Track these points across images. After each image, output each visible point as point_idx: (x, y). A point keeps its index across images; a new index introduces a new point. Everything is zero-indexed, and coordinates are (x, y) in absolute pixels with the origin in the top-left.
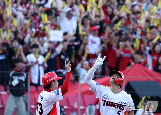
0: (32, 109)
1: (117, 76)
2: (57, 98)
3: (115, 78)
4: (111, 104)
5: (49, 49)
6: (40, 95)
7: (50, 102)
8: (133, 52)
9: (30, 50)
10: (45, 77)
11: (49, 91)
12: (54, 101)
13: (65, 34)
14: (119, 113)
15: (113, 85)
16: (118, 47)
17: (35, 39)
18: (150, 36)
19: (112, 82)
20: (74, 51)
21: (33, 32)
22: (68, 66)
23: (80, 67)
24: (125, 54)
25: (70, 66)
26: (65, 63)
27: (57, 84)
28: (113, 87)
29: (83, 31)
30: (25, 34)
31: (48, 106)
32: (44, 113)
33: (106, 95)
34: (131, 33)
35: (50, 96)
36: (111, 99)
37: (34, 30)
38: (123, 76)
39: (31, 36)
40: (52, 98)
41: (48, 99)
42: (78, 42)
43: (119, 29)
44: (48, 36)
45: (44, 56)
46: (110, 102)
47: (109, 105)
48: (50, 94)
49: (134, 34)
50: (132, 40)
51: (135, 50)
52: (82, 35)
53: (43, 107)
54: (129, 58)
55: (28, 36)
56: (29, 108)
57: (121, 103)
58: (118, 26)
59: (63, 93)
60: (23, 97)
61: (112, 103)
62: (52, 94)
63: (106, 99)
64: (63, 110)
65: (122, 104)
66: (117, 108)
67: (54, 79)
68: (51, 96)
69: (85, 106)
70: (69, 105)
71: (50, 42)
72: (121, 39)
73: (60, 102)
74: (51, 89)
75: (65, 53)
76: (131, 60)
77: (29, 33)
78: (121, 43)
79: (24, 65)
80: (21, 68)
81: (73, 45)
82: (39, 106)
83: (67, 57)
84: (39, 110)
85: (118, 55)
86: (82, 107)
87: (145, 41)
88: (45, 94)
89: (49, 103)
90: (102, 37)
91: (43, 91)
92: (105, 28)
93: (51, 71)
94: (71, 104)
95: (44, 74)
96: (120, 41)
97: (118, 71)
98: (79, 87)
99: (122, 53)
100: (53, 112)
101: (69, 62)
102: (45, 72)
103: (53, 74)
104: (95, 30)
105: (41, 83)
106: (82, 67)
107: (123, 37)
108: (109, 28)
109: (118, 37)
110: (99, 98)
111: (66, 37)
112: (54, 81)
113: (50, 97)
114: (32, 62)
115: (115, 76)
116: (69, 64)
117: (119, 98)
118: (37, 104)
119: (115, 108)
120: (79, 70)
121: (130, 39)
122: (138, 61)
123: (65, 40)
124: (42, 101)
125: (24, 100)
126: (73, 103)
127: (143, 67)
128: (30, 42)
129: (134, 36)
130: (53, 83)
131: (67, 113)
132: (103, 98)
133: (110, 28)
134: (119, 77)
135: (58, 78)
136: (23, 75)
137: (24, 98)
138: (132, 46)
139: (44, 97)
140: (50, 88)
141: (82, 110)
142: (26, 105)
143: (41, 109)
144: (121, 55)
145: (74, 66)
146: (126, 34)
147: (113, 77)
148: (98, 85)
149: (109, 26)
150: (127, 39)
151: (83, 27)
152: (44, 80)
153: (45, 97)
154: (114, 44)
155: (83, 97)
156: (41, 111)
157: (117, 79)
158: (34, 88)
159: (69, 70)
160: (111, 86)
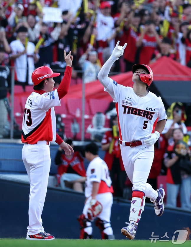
0: (16, 117)
1: (143, 72)
2: (51, 102)
3: (139, 74)
4: (134, 111)
5: (41, 34)
6: (29, 98)
7: (42, 108)
8: (159, 40)
9: (15, 34)
10: (36, 73)
11: (41, 92)
12: (47, 107)
13: (65, 13)
14: (146, 123)
15: (137, 84)
16: (138, 33)
17: (22, 19)
18: (184, 18)
19: (135, 80)
20: (75, 38)
21: (19, 9)
22: (69, 58)
23: (85, 60)
24: (148, 42)
25: (71, 57)
26: (65, 54)
27: (52, 83)
28: (137, 88)
29: (90, 9)
30: (9, 12)
31: (39, 113)
32: (33, 123)
33: (128, 99)
34: (158, 13)
35: (42, 99)
36: (134, 104)
37: (21, 7)
38: (151, 73)
39: (17, 15)
40: (45, 104)
41: (39, 104)
42: (82, 24)
43: (140, 7)
44: (41, 15)
45: (35, 43)
46: (133, 109)
47: (132, 113)
48: (43, 97)
49: (162, 14)
50: (158, 23)
51: (162, 37)
52: (88, 15)
53: (32, 115)
54: (153, 49)
55: (13, 15)
56: (12, 116)
57: (149, 109)
58: (139, 3)
59: (61, 96)
60: (5, 101)
61: (136, 109)
62: (45, 97)
63: (128, 104)
64: (60, 119)
65: (150, 111)
66: (144, 116)
67: (47, 76)
68: (44, 100)
69: (91, 114)
70: (68, 113)
71: (44, 24)
72: (143, 22)
73: (56, 108)
74: (44, 90)
75: (64, 40)
76: (156, 51)
77: (15, 11)
78: (142, 27)
79: (6, 56)
80: (2, 59)
81: (76, 29)
82: (27, 113)
83: (67, 46)
84: (26, 119)
85: (138, 44)
86: (86, 117)
87: (177, 25)
88: (35, 96)
89: (40, 109)
90: (116, 18)
91: (33, 93)
92: (121, 6)
93: (44, 65)
94: (71, 111)
95: (35, 69)
96: (141, 24)
97: (144, 65)
98: (84, 87)
99: (144, 41)
100: (46, 122)
101: (70, 52)
102: (36, 65)
103: (47, 69)
104: (107, 7)
105: (31, 82)
106: (88, 59)
107: (146, 18)
108: (126, 5)
109: (138, 19)
110: (117, 103)
111: (66, 17)
112: (48, 79)
113: (42, 101)
114: (17, 52)
115: (140, 71)
116: (70, 55)
117: (146, 103)
118: (24, 111)
119: (140, 117)
120: (83, 63)
121: (156, 21)
122: (166, 53)
123: (65, 22)
124: (31, 106)
125: (6, 105)
126: (75, 111)
127: (174, 62)
128: (15, 24)
129: (160, 18)
130: (46, 81)
131: (66, 124)
132: (123, 102)
133: (128, 6)
134: (146, 73)
135: (53, 75)
136: (5, 69)
137: (6, 103)
138: (159, 32)
139: (34, 100)
140: (43, 88)
141: (86, 120)
142: (9, 112)
143: (29, 117)
144: (142, 44)
145: (76, 59)
146: (150, 14)
147: (137, 73)
148: (116, 85)
149: (126, 4)
150: (152, 21)
151: (90, 3)
152: (34, 78)
153: (36, 101)
154: (133, 29)
155: (88, 102)
156: (29, 121)
157: (142, 76)
158: (20, 89)
159: (70, 64)
160: (135, 86)
